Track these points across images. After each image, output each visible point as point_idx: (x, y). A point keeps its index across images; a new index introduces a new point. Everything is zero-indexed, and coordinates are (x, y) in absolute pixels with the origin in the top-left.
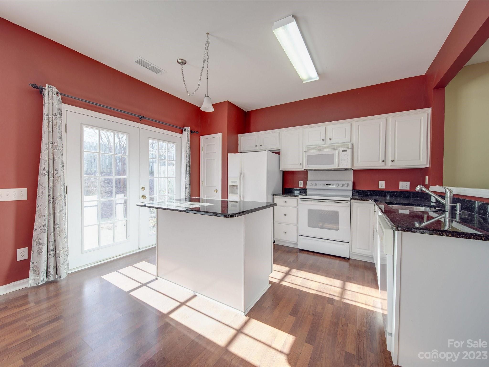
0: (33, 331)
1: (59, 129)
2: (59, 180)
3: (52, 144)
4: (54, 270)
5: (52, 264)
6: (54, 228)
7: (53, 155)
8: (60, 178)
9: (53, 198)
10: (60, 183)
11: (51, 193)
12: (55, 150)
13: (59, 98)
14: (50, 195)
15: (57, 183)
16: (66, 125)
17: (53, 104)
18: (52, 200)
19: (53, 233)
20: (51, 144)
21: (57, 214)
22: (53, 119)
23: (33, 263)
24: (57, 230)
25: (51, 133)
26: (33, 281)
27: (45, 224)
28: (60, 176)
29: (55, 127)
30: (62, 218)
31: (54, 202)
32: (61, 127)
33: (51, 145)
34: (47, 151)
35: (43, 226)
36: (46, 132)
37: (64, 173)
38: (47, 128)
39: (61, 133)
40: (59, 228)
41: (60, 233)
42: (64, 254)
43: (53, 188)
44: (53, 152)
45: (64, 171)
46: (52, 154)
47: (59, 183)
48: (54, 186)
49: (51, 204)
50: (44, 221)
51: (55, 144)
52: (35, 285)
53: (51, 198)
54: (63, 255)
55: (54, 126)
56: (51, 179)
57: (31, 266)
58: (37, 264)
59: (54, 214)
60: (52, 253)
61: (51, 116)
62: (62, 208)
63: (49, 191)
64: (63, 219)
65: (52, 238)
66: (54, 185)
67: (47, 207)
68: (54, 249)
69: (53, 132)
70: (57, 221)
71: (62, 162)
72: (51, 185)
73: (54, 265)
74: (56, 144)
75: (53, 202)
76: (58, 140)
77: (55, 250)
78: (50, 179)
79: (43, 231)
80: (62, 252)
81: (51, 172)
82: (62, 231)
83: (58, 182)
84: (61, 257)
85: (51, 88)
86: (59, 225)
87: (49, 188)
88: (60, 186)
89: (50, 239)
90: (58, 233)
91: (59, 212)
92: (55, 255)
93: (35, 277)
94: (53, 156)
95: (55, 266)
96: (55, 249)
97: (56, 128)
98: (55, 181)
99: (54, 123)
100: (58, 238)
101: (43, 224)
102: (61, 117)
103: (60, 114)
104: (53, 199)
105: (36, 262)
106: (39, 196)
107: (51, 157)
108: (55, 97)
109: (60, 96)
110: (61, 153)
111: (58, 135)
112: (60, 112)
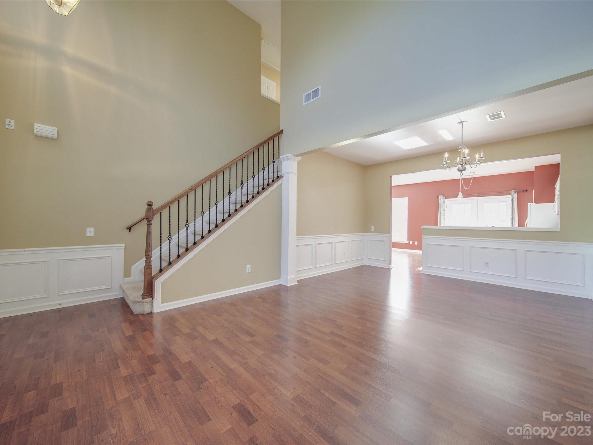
16: (447, 206)
17: (441, 201)
61: (440, 205)
71: (444, 218)
85: (441, 197)
102: (444, 204)
108: (442, 199)
109: (444, 197)
110: (444, 215)
111: (442, 210)
112: (444, 202)
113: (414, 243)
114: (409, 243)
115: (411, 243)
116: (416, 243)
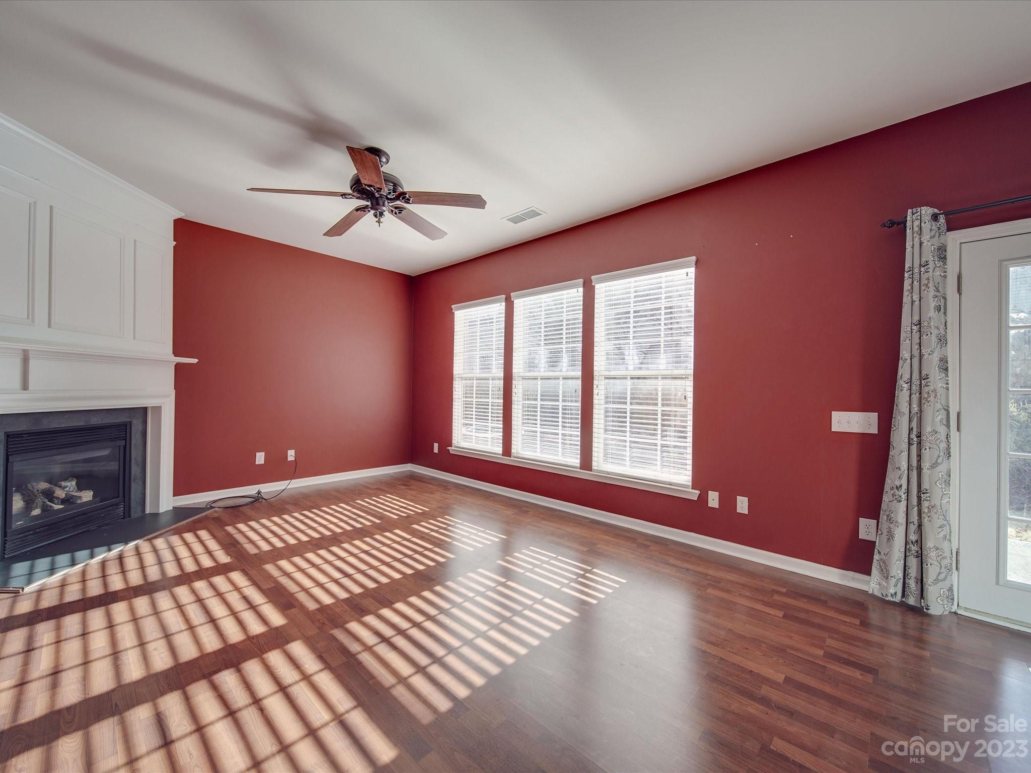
0: (824, 656)
1: (938, 291)
2: (932, 398)
3: (918, 326)
4: (916, 586)
5: (913, 572)
6: (919, 498)
7: (920, 347)
8: (932, 395)
9: (919, 436)
10: (932, 405)
11: (914, 424)
12: (924, 336)
13: (940, 224)
14: (912, 429)
15: (925, 406)
16: (959, 277)
17: (921, 244)
18: (915, 439)
19: (916, 508)
20: (916, 325)
21: (926, 472)
22: (922, 273)
23: (879, 553)
24: (925, 504)
25: (917, 303)
26: (878, 586)
27: (901, 486)
28: (935, 391)
29: (924, 290)
30: (936, 482)
31: (920, 443)
32: (944, 283)
33: (915, 327)
34: (907, 341)
35: (897, 487)
36: (906, 303)
37: (947, 384)
38: (908, 295)
39: (945, 298)
40: (927, 500)
41: (929, 512)
42: (938, 561)
43: (919, 415)
44: (919, 341)
45: (947, 378)
46: (917, 347)
47: (930, 406)
48: (921, 411)
49: (914, 448)
50: (899, 478)
51: (924, 324)
52: (880, 595)
53: (913, 436)
54: (936, 563)
55: (923, 288)
56: (915, 397)
57: (876, 557)
58: (884, 557)
59: (919, 469)
60: (914, 548)
61: (916, 270)
62: (937, 461)
63: (910, 421)
64: (938, 485)
65: (914, 517)
66: (921, 409)
67: (906, 453)
68: (917, 541)
69: (920, 300)
70: (925, 485)
71: (944, 361)
72: (915, 408)
73: (917, 574)
74: (926, 324)
75: (917, 444)
76: (932, 313)
77: (919, 545)
78: (913, 396)
79: (897, 497)
80: (932, 554)
81: (915, 383)
82: (935, 511)
83: (928, 404)
84: (929, 565)
85: (919, 214)
86: (928, 495)
87: (911, 414)
88: (933, 412)
89: (911, 520)
90: (926, 510)
91: (930, 467)
92: (920, 556)
93: (881, 581)
94: (920, 351)
95: (919, 577)
96: (919, 542)
97: (926, 292)
98: (923, 401)
99: (924, 281)
100: (925, 521)
101: (898, 484)
102: (945, 264)
103: (942, 258)
104: (919, 438)
105: (885, 554)
106: (895, 428)
107: (916, 353)
108: (926, 227)
109: (942, 219)
110: (943, 340)
111: (933, 304)
112: (942, 254)
113: (728, 502)
114: (703, 498)
115: (713, 499)
116: (742, 505)
